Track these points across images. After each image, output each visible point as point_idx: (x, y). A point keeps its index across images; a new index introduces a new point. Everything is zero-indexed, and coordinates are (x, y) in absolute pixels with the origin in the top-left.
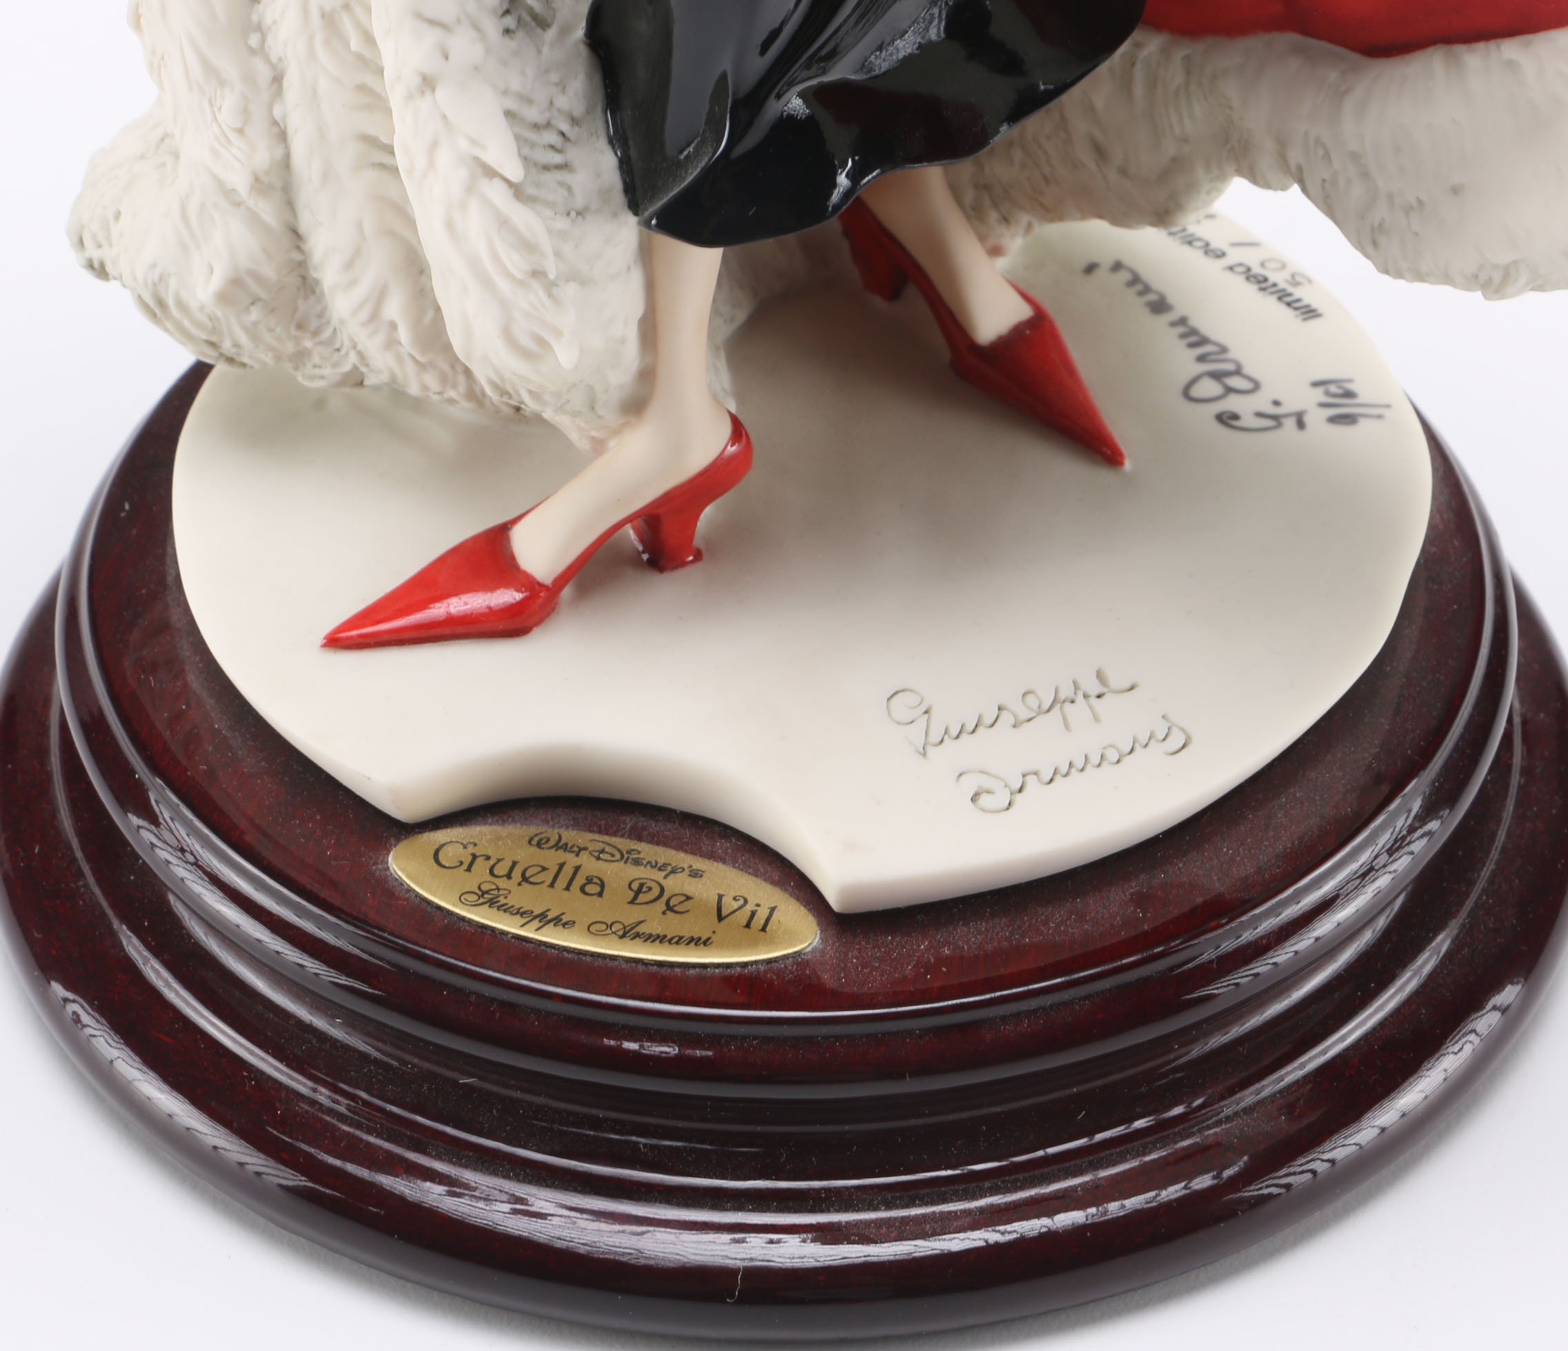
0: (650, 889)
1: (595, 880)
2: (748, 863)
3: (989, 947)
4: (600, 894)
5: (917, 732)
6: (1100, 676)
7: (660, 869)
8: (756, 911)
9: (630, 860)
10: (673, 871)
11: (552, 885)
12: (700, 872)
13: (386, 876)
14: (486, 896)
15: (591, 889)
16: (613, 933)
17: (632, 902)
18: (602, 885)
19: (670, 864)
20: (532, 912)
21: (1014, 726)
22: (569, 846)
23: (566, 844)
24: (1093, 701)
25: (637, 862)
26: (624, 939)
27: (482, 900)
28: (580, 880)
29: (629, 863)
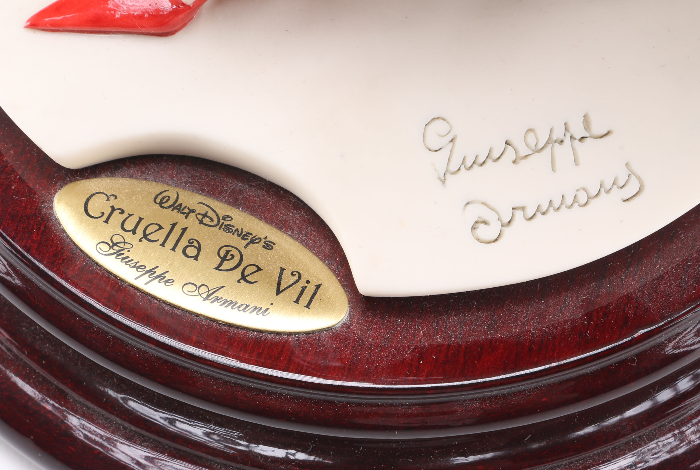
0: (233, 256)
1: (195, 244)
2: (309, 236)
3: (471, 339)
4: (196, 258)
5: (441, 157)
6: (586, 120)
7: (243, 239)
8: (306, 287)
9: (223, 227)
10: (252, 242)
11: (163, 245)
12: (272, 244)
13: (50, 214)
14: (115, 248)
15: (192, 251)
16: (200, 295)
17: (217, 268)
18: (199, 250)
19: (251, 234)
20: (145, 267)
21: (514, 162)
22: (182, 207)
23: (180, 205)
24: (576, 142)
25: (228, 229)
26: (207, 301)
27: (112, 251)
28: (184, 242)
29: (222, 230)
